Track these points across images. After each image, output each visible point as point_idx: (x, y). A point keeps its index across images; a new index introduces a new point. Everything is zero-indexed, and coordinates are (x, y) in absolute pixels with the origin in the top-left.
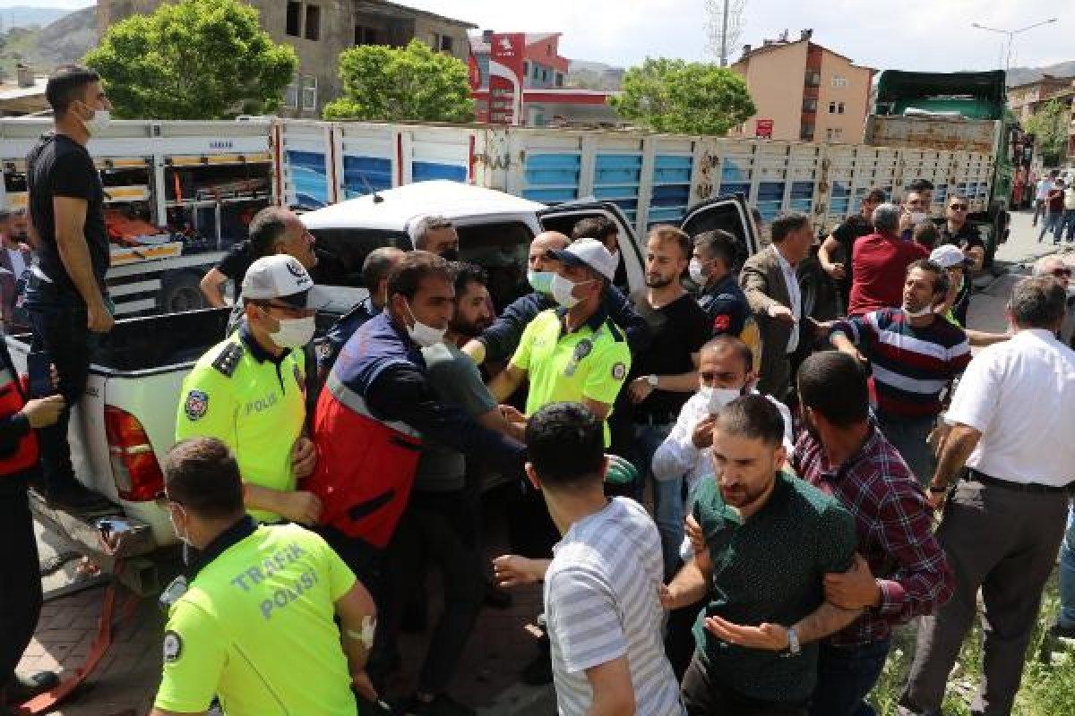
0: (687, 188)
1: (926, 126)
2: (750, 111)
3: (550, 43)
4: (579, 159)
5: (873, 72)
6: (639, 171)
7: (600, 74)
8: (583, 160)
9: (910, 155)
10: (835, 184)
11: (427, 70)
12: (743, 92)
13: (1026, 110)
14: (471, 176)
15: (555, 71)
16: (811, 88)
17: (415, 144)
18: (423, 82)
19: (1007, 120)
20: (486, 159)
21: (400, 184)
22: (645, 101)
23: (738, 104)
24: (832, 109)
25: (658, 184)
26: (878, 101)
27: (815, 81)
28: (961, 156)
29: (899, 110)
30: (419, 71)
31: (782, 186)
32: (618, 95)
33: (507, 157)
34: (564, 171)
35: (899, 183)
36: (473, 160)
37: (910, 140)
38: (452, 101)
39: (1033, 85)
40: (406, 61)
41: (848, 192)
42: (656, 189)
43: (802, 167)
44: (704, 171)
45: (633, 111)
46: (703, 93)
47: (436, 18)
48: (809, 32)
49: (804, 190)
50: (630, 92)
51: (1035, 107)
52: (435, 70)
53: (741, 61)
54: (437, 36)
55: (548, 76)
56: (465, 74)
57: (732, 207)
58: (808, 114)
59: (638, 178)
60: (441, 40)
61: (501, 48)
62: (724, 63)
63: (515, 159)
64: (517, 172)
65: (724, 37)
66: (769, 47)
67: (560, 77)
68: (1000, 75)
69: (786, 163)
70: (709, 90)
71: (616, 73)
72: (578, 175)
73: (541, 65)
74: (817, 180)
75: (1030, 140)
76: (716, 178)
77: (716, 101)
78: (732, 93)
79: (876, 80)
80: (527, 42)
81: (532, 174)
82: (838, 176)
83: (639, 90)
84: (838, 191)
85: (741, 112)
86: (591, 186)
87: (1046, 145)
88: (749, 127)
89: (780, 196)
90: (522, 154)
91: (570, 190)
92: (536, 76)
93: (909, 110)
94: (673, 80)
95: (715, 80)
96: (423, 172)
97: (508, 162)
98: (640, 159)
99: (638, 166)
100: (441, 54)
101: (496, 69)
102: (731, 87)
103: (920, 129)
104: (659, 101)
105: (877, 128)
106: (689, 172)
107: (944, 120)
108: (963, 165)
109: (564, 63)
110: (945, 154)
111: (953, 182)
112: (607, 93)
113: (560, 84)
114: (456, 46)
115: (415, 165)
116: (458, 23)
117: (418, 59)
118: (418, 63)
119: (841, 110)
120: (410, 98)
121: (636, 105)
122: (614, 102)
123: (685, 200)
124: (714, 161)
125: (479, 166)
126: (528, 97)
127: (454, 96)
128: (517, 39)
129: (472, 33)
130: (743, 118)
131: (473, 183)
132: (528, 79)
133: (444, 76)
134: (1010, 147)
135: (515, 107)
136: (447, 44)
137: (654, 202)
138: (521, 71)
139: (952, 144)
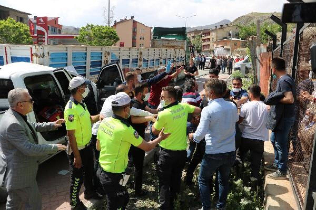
0: (101, 62)
1: (167, 42)
2: (118, 39)
3: (56, 20)
4: (67, 54)
5: (151, 28)
6: (86, 57)
7: (72, 30)
8: (68, 54)
9: (164, 50)
10: (144, 59)
11: (15, 27)
12: (115, 34)
13: (191, 38)
14: (32, 60)
15: (58, 29)
16: (134, 32)
17: (11, 51)
18: (14, 32)
19: (188, 40)
20: (36, 55)
21: (7, 63)
22: (86, 37)
23: (114, 37)
24: (141, 39)
25: (92, 61)
26: (153, 36)
27: (135, 31)
28: (177, 50)
29: (159, 38)
30: (12, 28)
31: (129, 60)
32: (78, 36)
33: (44, 54)
34: (62, 58)
35: (161, 58)
36: (32, 55)
37: (163, 46)
38: (24, 38)
39: (193, 32)
40: (7, 25)
41: (148, 61)
42: (92, 62)
43: (134, 54)
44: (106, 56)
45: (83, 40)
46: (104, 35)
47: (17, 11)
48: (133, 17)
49: (135, 61)
50: (82, 35)
51: (193, 37)
52: (17, 27)
53: (114, 25)
54: (18, 17)
55: (56, 30)
56: (29, 29)
57: (115, 66)
58: (134, 40)
59: (86, 59)
60: (19, 19)
61: (40, 22)
62: (109, 26)
63: (46, 54)
64: (47, 58)
65: (109, 18)
66: (122, 21)
67: (60, 31)
68: (185, 29)
69: (129, 53)
70: (105, 34)
71: (77, 30)
72: (67, 59)
73: (53, 27)
74: (139, 58)
75: (193, 46)
76: (109, 59)
77: (107, 37)
78: (112, 35)
79: (152, 30)
80: (49, 20)
81: (52, 59)
82: (144, 57)
83: (85, 34)
84: (145, 61)
85: (115, 40)
86: (71, 62)
87: (197, 48)
88: (118, 44)
89: (128, 63)
90: (48, 53)
91: (65, 64)
92: (52, 30)
93: (162, 38)
94: (95, 31)
95: (107, 31)
96: (14, 59)
97: (44, 56)
98: (86, 53)
99: (85, 56)
100: (19, 23)
101: (39, 28)
102: (112, 32)
103: (165, 43)
104: (91, 37)
105: (154, 43)
106: (101, 57)
107: (172, 40)
108: (178, 53)
109: (61, 26)
110: (173, 50)
111: (175, 57)
112: (75, 35)
113: (60, 33)
114: (25, 20)
115: (12, 58)
116: (24, 13)
117: (11, 24)
118: (11, 25)
119: (143, 39)
120: (10, 37)
121: (84, 38)
122: (77, 38)
123: (101, 65)
124: (109, 54)
125: (34, 57)
126: (50, 37)
127: (25, 36)
128: (45, 19)
129: (30, 17)
130: (116, 41)
131: (33, 63)
132: (49, 32)
133: (21, 30)
134: (189, 48)
135: (46, 40)
136: (21, 20)
137: (91, 66)
138: (47, 29)
139: (174, 47)
